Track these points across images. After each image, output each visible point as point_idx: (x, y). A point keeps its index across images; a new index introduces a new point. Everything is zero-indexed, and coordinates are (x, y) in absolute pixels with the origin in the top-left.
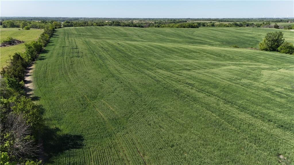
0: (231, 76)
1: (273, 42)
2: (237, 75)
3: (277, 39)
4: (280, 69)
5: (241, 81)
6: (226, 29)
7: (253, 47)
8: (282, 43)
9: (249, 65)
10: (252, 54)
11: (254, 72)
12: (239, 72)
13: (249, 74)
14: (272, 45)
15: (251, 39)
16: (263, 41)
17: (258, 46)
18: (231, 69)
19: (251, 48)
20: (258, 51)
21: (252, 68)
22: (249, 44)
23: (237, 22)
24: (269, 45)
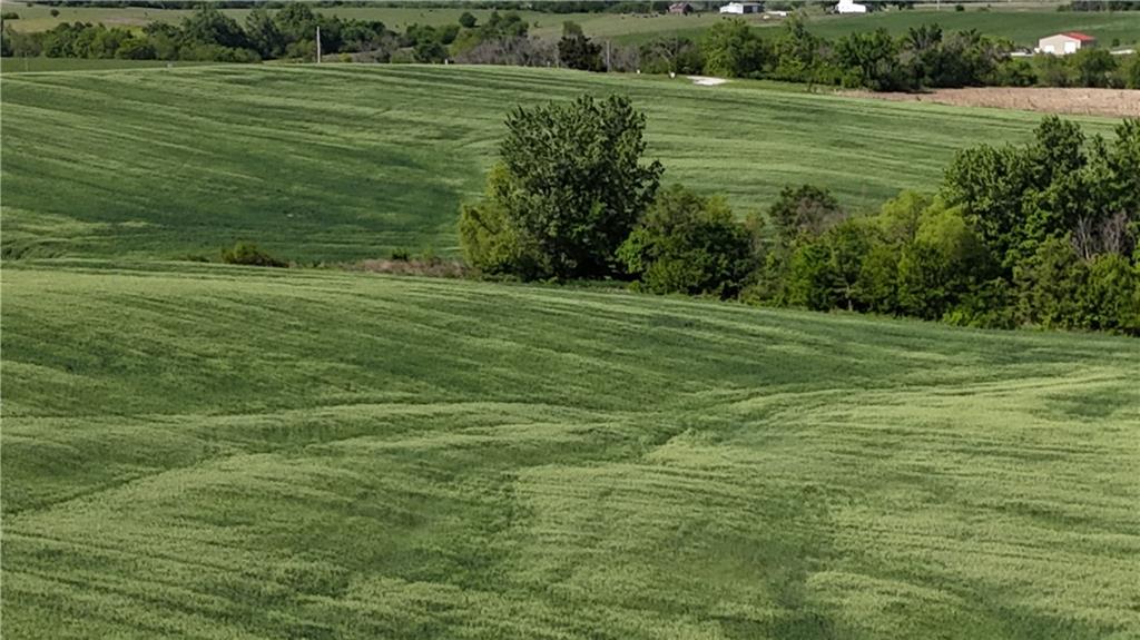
0: (241, 559)
1: (569, 193)
2: (300, 543)
3: (605, 167)
4: (664, 437)
5: (349, 604)
6: (132, 79)
7: (409, 249)
8: (645, 198)
9: (399, 426)
10: (417, 319)
11: (452, 494)
12: (311, 516)
13: (411, 522)
14: (567, 221)
15: (380, 174)
16: (491, 191)
17: (455, 241)
18: (232, 493)
19: (396, 257)
20: (462, 289)
21: (433, 452)
22: (374, 226)
23: (228, 13)
24: (542, 219)
